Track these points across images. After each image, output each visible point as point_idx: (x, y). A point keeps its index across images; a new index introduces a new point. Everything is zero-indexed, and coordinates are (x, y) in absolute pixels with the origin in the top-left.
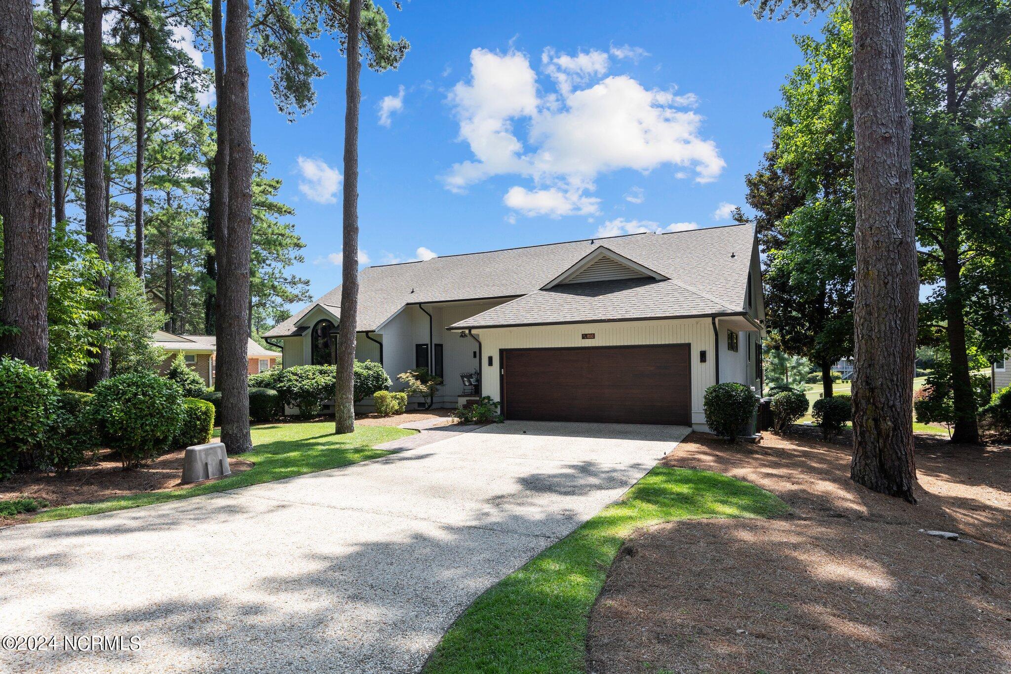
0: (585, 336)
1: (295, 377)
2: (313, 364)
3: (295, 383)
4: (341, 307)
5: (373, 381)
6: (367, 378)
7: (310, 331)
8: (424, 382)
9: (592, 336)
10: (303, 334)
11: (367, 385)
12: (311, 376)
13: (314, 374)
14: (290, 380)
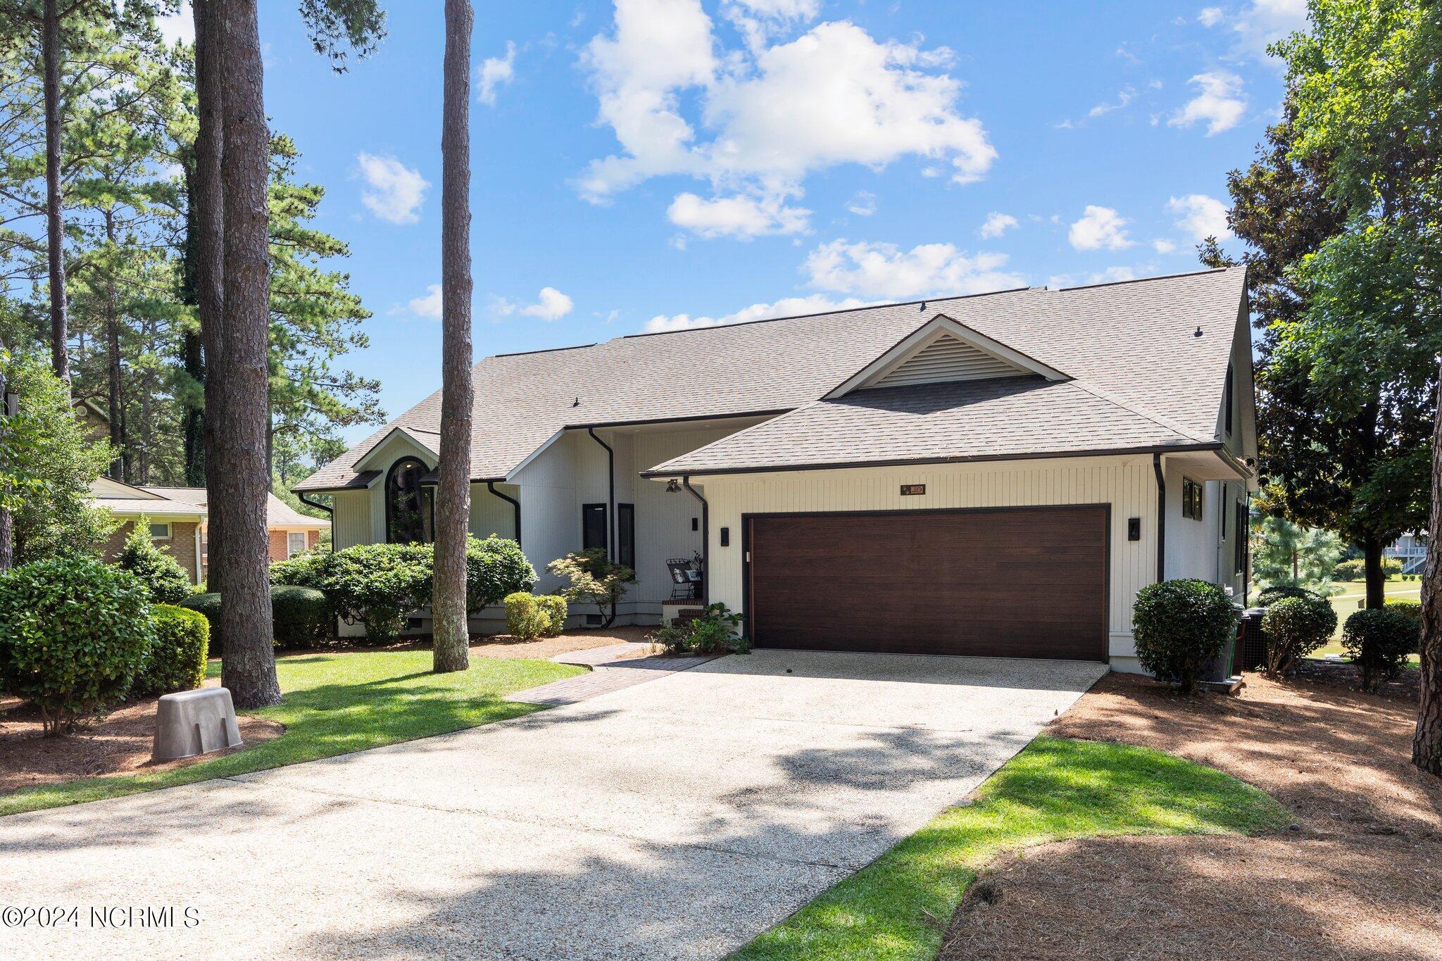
0: (906, 490)
1: (356, 566)
2: (389, 541)
3: (356, 576)
4: (442, 434)
5: (502, 573)
6: (492, 568)
7: (382, 479)
8: (598, 576)
9: (921, 490)
10: (370, 485)
11: (491, 581)
12: (386, 564)
13: (391, 560)
14: (347, 572)
